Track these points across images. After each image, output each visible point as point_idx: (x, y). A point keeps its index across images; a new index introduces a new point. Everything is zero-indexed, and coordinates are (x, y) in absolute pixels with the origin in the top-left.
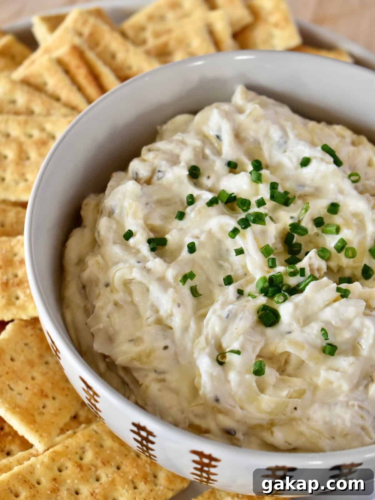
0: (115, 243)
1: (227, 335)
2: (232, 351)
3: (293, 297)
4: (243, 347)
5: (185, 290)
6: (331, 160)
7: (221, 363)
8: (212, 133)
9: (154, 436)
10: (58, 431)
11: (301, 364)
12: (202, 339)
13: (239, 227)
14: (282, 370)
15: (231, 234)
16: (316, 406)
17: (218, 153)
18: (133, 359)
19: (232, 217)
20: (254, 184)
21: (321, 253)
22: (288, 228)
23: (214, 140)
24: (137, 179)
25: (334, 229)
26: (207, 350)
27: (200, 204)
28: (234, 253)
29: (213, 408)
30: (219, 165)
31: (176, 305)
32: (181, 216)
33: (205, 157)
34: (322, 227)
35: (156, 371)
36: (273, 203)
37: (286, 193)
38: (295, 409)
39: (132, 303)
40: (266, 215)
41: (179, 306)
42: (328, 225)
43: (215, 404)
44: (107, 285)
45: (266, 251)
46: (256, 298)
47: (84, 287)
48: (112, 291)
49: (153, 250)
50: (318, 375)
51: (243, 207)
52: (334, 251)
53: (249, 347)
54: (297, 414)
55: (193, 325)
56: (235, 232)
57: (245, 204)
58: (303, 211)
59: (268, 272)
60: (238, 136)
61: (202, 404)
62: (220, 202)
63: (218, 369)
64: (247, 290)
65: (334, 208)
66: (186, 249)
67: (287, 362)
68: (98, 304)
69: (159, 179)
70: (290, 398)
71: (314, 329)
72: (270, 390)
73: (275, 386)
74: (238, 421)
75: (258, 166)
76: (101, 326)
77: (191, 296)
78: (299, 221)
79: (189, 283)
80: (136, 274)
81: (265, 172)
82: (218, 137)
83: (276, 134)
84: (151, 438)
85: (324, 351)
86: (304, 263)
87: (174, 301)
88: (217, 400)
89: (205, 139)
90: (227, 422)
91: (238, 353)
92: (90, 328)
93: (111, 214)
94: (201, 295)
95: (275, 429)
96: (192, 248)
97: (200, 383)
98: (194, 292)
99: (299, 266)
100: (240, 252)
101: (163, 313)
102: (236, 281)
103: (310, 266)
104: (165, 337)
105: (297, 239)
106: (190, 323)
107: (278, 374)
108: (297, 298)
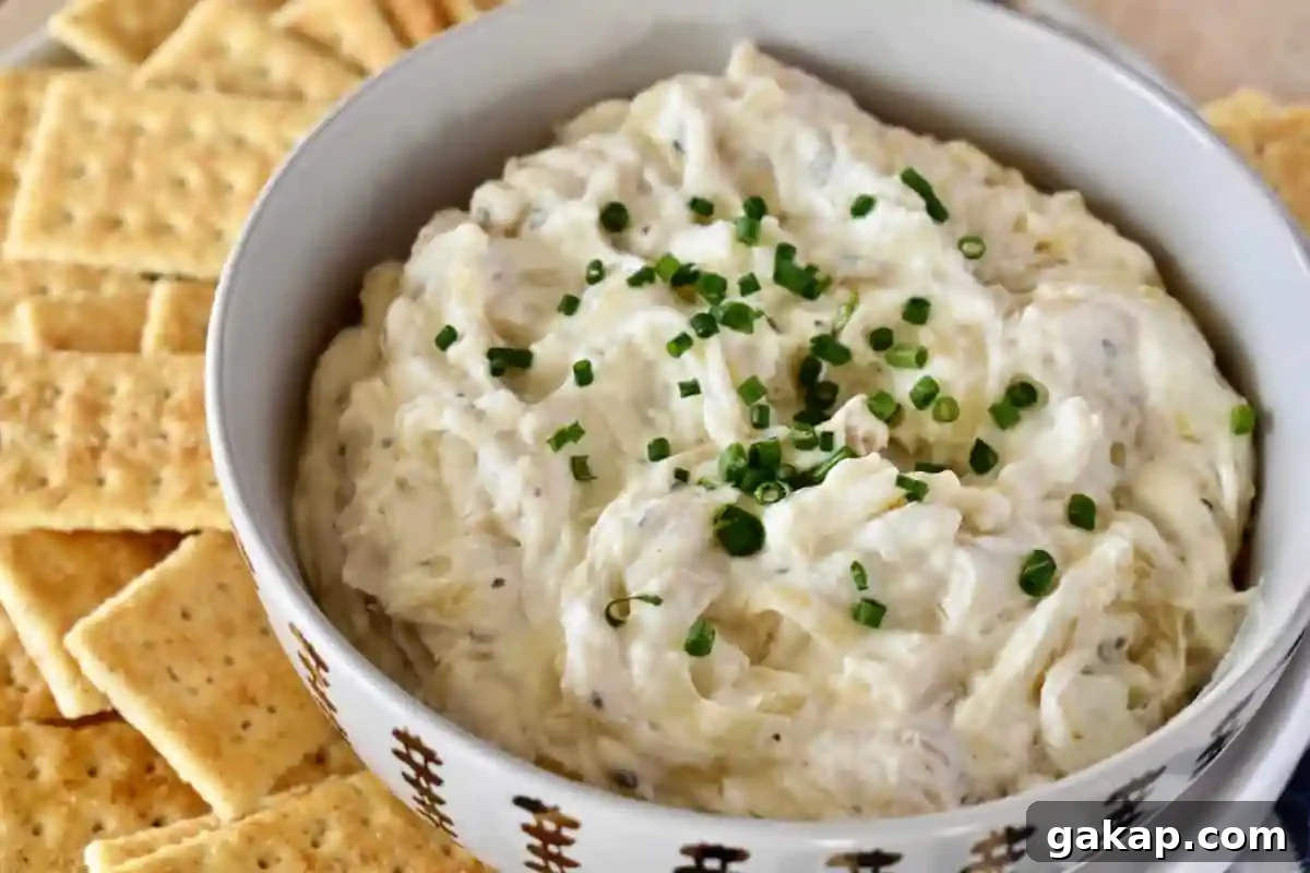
0: (416, 354)
1: (638, 564)
2: (644, 598)
3: (798, 492)
4: (671, 591)
5: (560, 462)
6: (922, 203)
7: (614, 623)
8: (662, 134)
9: (439, 763)
10: (272, 782)
11: (804, 642)
12: (581, 570)
13: (691, 333)
14: (759, 656)
15: (674, 346)
16: (826, 737)
17: (674, 180)
18: (425, 605)
19: (681, 311)
20: (742, 246)
21: (873, 403)
22: (809, 345)
23: (670, 154)
24: (486, 225)
25: (911, 355)
26: (589, 593)
27: (616, 281)
28: (677, 392)
29: (589, 721)
30: (673, 206)
31: (531, 492)
32: (570, 305)
33: (643, 188)
34: (889, 351)
35: (471, 634)
36: (780, 291)
37: (811, 269)
38: (777, 737)
39: (439, 486)
40: (759, 314)
41: (538, 493)
42: (901, 347)
43: (593, 710)
44: (387, 443)
45: (750, 391)
46: (715, 491)
47: (342, 451)
48: (396, 458)
49: (496, 372)
50: (840, 669)
51: (709, 292)
52: (909, 405)
53: (685, 596)
54: (781, 750)
55: (566, 539)
56: (681, 343)
57: (715, 286)
58: (843, 310)
59: (750, 437)
60: (724, 148)
61: (565, 716)
62: (658, 279)
63: (604, 633)
64: (697, 473)
65: (917, 310)
66: (572, 377)
67: (771, 637)
68: (363, 483)
69: (533, 226)
70: (767, 711)
71: (839, 563)
72: (724, 693)
73: (736, 685)
74: (643, 756)
75: (756, 209)
76: (363, 529)
77: (571, 478)
78: (835, 333)
79: (572, 449)
80: (450, 420)
81: (769, 222)
82: (677, 146)
83: (807, 145)
84: (432, 767)
85: (856, 615)
86: (836, 423)
87: (527, 483)
88: (598, 703)
89: (648, 149)
90: (617, 754)
91: (657, 601)
92: (340, 533)
93: (417, 294)
94: (594, 478)
95: (727, 782)
96: (584, 375)
97: (563, 662)
98: (580, 469)
99: (820, 429)
100: (691, 389)
101: (500, 508)
102: (676, 453)
103: (849, 431)
104: (501, 561)
105: (827, 375)
106: (559, 534)
107: (746, 661)
108: (807, 495)
